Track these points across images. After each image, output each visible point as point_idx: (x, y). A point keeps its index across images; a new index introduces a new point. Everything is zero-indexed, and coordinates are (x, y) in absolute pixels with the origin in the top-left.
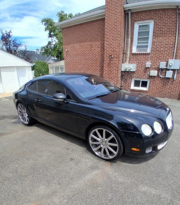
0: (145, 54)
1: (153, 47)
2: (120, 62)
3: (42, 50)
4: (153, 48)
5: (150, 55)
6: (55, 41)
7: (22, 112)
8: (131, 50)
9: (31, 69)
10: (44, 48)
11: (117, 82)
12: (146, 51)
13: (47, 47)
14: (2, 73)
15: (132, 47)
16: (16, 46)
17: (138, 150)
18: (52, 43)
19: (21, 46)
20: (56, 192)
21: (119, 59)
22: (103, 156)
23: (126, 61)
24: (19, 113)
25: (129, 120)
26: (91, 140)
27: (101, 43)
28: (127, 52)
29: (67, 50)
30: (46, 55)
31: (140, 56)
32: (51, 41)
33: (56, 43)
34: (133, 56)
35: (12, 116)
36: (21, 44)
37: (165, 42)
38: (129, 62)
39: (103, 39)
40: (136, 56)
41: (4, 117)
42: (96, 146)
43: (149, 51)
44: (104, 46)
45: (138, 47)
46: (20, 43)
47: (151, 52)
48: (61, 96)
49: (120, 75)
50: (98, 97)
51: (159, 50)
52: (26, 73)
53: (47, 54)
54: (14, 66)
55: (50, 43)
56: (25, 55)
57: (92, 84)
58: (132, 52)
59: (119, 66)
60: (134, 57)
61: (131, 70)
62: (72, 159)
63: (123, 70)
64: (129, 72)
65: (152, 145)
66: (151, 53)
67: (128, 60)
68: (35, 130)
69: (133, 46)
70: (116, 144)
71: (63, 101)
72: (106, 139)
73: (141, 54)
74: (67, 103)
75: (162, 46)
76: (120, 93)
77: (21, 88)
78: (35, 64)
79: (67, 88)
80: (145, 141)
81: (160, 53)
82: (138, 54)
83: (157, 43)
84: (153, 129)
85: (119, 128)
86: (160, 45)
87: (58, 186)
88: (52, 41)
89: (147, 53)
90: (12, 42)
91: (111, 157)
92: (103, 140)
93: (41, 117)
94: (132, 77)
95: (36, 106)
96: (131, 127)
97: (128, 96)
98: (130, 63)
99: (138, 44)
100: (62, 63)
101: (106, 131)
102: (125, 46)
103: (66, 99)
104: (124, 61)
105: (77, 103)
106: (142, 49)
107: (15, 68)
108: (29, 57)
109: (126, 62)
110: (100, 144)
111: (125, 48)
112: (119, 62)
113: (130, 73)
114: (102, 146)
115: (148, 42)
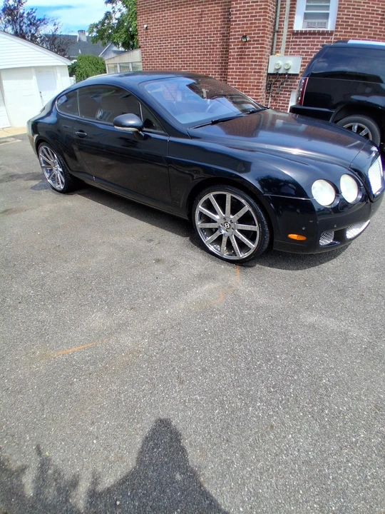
0: (323, 33)
1: (340, 18)
2: (266, 52)
3: (91, 32)
4: (340, 20)
5: (333, 37)
6: (120, 10)
7: (49, 162)
8: (291, 24)
9: (67, 72)
10: (96, 26)
11: (258, 92)
12: (325, 25)
13: (103, 25)
14: (5, 83)
15: (293, 18)
16: (35, 23)
17: (302, 238)
18: (113, 15)
19: (45, 24)
20: (126, 324)
21: (263, 44)
22: (226, 255)
23: (280, 49)
24: (43, 165)
25: (286, 172)
26: (200, 218)
27: (223, 9)
28: (283, 28)
29: (145, 26)
30: (100, 42)
31: (310, 38)
32: (111, 11)
33: (122, 14)
34: (296, 38)
35: (28, 174)
36: (44, 19)
37: (366, 8)
38: (286, 52)
39: (228, 5)
40: (301, 38)
41: (12, 177)
42: (211, 231)
43: (330, 26)
44: (230, 14)
45: (306, 16)
46: (42, 17)
47: (336, 28)
48: (132, 121)
49: (264, 83)
50: (214, 123)
51: (354, 24)
52: (57, 81)
53: (102, 39)
54: (30, 67)
55: (108, 16)
56: (53, 44)
57: (203, 97)
58: (292, 28)
59: (264, 62)
60: (298, 40)
61: (291, 72)
62: (158, 261)
63: (271, 71)
64: (285, 74)
65: (334, 228)
66: (336, 31)
67: (283, 46)
68: (79, 203)
69: (296, 13)
70: (255, 225)
71: (136, 132)
72: (232, 217)
73: (314, 33)
74: (147, 137)
75: (359, 16)
76: (266, 115)
77: (44, 109)
78: (76, 61)
79: (144, 102)
80: (320, 219)
81: (354, 33)
82: (305, 33)
83: (350, 8)
84: (338, 192)
85: (263, 190)
86: (355, 14)
87: (130, 313)
88: (114, 12)
89: (327, 32)
90: (25, 15)
91: (242, 255)
92: (225, 219)
93: (89, 172)
94: (290, 88)
95: (80, 149)
96: (290, 187)
97: (282, 121)
98: (289, 53)
99: (306, 10)
100: (135, 56)
101: (232, 198)
102: (278, 15)
103: (143, 127)
104: (274, 50)
105: (166, 136)
106: (317, 21)
107: (33, 70)
108: (63, 47)
109: (278, 52)
110: (220, 227)
111: (278, 18)
112: (262, 51)
113: (288, 78)
114: (223, 232)
115: (329, 6)
